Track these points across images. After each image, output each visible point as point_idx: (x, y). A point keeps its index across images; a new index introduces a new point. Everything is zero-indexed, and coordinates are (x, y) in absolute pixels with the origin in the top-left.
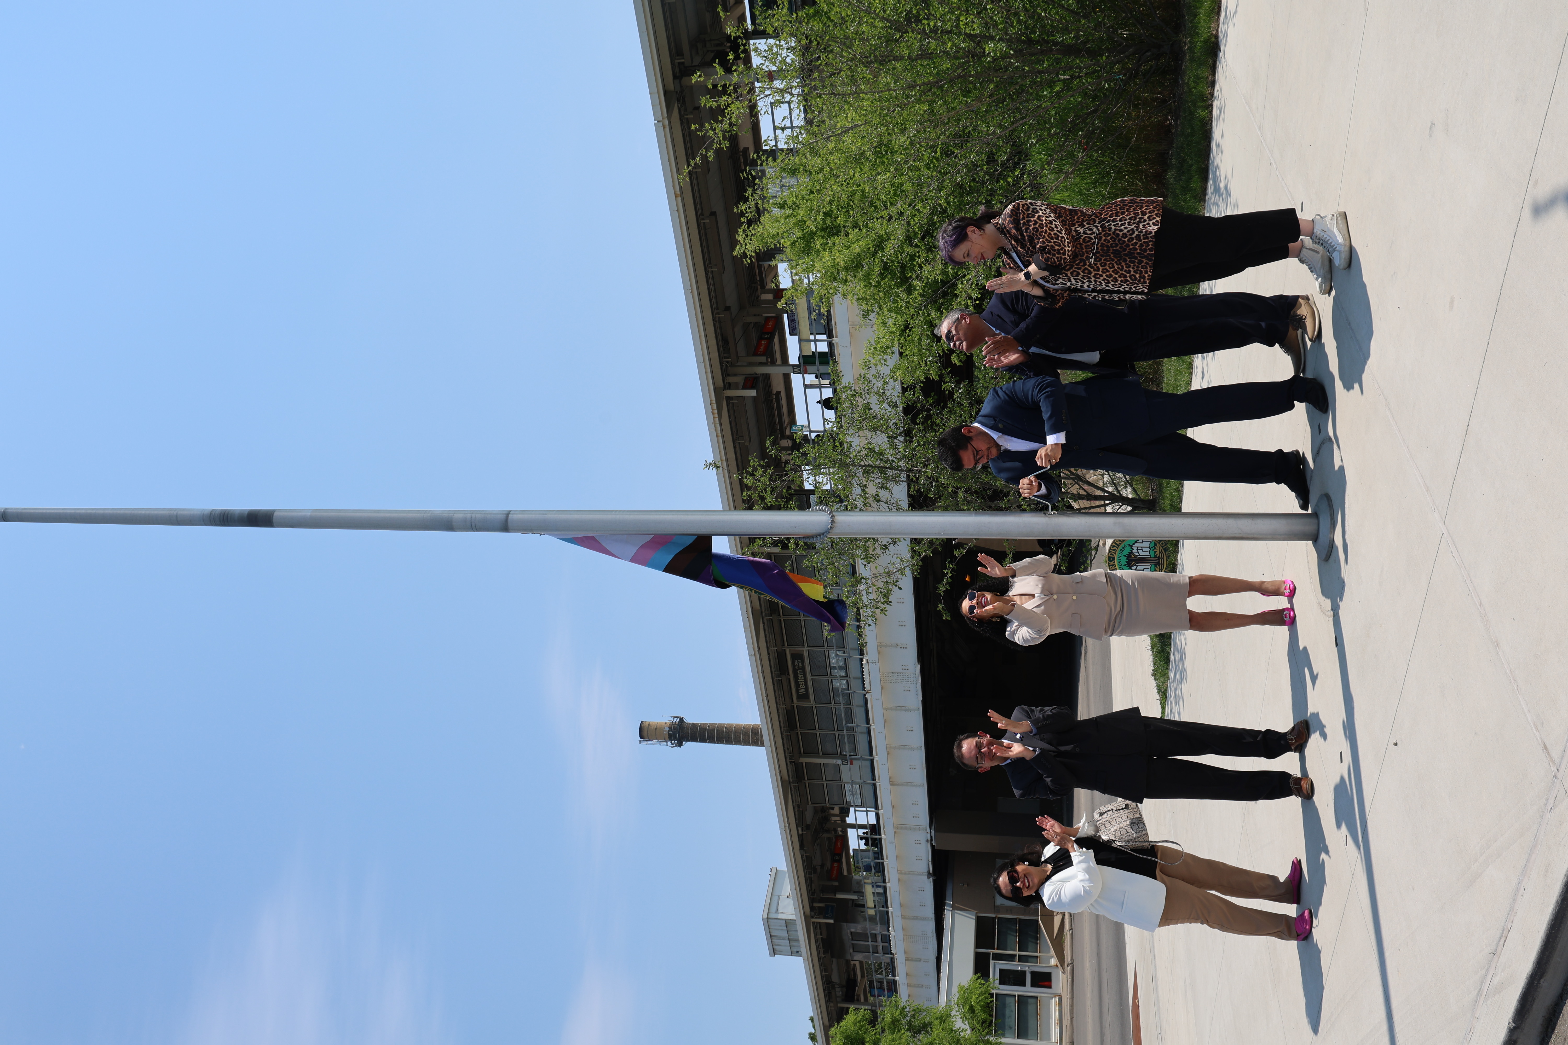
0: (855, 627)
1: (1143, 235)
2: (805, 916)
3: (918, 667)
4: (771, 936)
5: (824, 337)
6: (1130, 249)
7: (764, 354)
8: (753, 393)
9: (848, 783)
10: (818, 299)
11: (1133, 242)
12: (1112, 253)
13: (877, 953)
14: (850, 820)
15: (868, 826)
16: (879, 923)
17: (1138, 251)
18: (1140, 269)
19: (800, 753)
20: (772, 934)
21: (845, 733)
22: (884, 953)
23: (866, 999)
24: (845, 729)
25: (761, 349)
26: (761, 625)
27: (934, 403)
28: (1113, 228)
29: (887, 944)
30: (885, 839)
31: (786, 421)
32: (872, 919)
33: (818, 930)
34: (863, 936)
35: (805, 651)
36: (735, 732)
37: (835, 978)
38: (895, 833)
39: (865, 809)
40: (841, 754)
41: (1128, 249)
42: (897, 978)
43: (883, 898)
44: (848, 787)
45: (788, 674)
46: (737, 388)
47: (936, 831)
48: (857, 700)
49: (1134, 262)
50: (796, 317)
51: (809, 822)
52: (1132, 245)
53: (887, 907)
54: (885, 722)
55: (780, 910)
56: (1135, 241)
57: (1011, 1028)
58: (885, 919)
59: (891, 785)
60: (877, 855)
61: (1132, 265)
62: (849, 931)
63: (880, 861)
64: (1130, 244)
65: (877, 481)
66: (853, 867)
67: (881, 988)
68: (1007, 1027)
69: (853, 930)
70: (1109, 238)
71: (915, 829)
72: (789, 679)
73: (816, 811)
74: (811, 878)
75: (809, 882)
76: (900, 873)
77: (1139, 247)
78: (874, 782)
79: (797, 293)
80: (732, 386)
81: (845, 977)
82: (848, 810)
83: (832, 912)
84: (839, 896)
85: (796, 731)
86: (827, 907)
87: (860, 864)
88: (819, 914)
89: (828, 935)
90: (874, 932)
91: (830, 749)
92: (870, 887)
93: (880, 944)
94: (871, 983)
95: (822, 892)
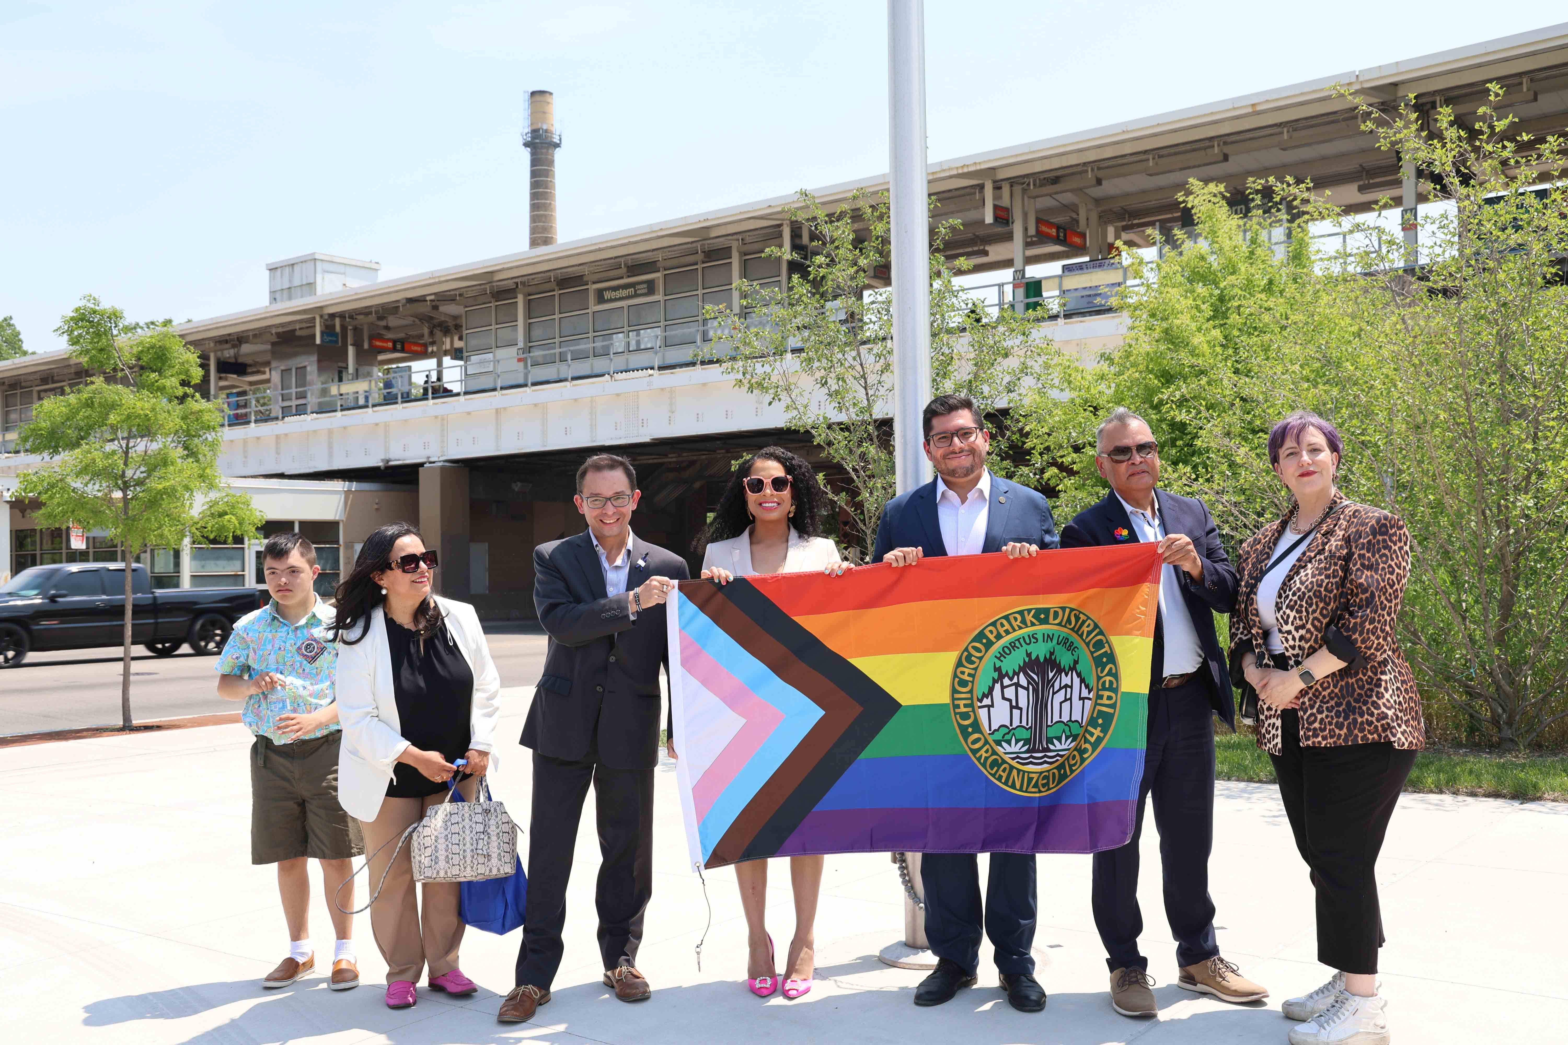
0: (693, 359)
2: (321, 308)
3: (645, 440)
4: (293, 265)
7: (1038, 232)
8: (989, 219)
9: (494, 356)
13: (283, 400)
14: (447, 361)
16: (320, 400)
19: (529, 295)
20: (295, 266)
21: (557, 350)
22: (283, 408)
23: (223, 388)
24: (562, 350)
25: (1044, 229)
26: (690, 240)
29: (294, 411)
30: (427, 405)
32: (325, 392)
33: (305, 325)
34: (302, 381)
35: (658, 297)
36: (545, 216)
37: (245, 348)
38: (436, 417)
39: (463, 378)
40: (530, 347)
42: (253, 425)
43: (352, 405)
44: (490, 357)
45: (629, 277)
46: (995, 199)
47: (442, 468)
48: (599, 364)
51: (441, 309)
53: (342, 410)
54: (576, 400)
55: (327, 276)
57: (203, 567)
58: (326, 408)
59: (497, 409)
60: (405, 396)
62: (307, 363)
63: (399, 400)
66: (388, 367)
67: (238, 406)
68: (203, 562)
69: (308, 369)
71: (443, 442)
72: (622, 278)
73: (455, 318)
74: (370, 313)
75: (366, 312)
76: (386, 426)
78: (499, 388)
80: (997, 191)
81: (248, 360)
82: (461, 359)
83: (331, 341)
84: (351, 350)
85: (556, 288)
86: (336, 335)
87: (395, 375)
88: (327, 327)
89: (301, 338)
90: (309, 395)
91: (537, 333)
92: (367, 388)
93: (294, 403)
94: (244, 393)
95: (355, 329)
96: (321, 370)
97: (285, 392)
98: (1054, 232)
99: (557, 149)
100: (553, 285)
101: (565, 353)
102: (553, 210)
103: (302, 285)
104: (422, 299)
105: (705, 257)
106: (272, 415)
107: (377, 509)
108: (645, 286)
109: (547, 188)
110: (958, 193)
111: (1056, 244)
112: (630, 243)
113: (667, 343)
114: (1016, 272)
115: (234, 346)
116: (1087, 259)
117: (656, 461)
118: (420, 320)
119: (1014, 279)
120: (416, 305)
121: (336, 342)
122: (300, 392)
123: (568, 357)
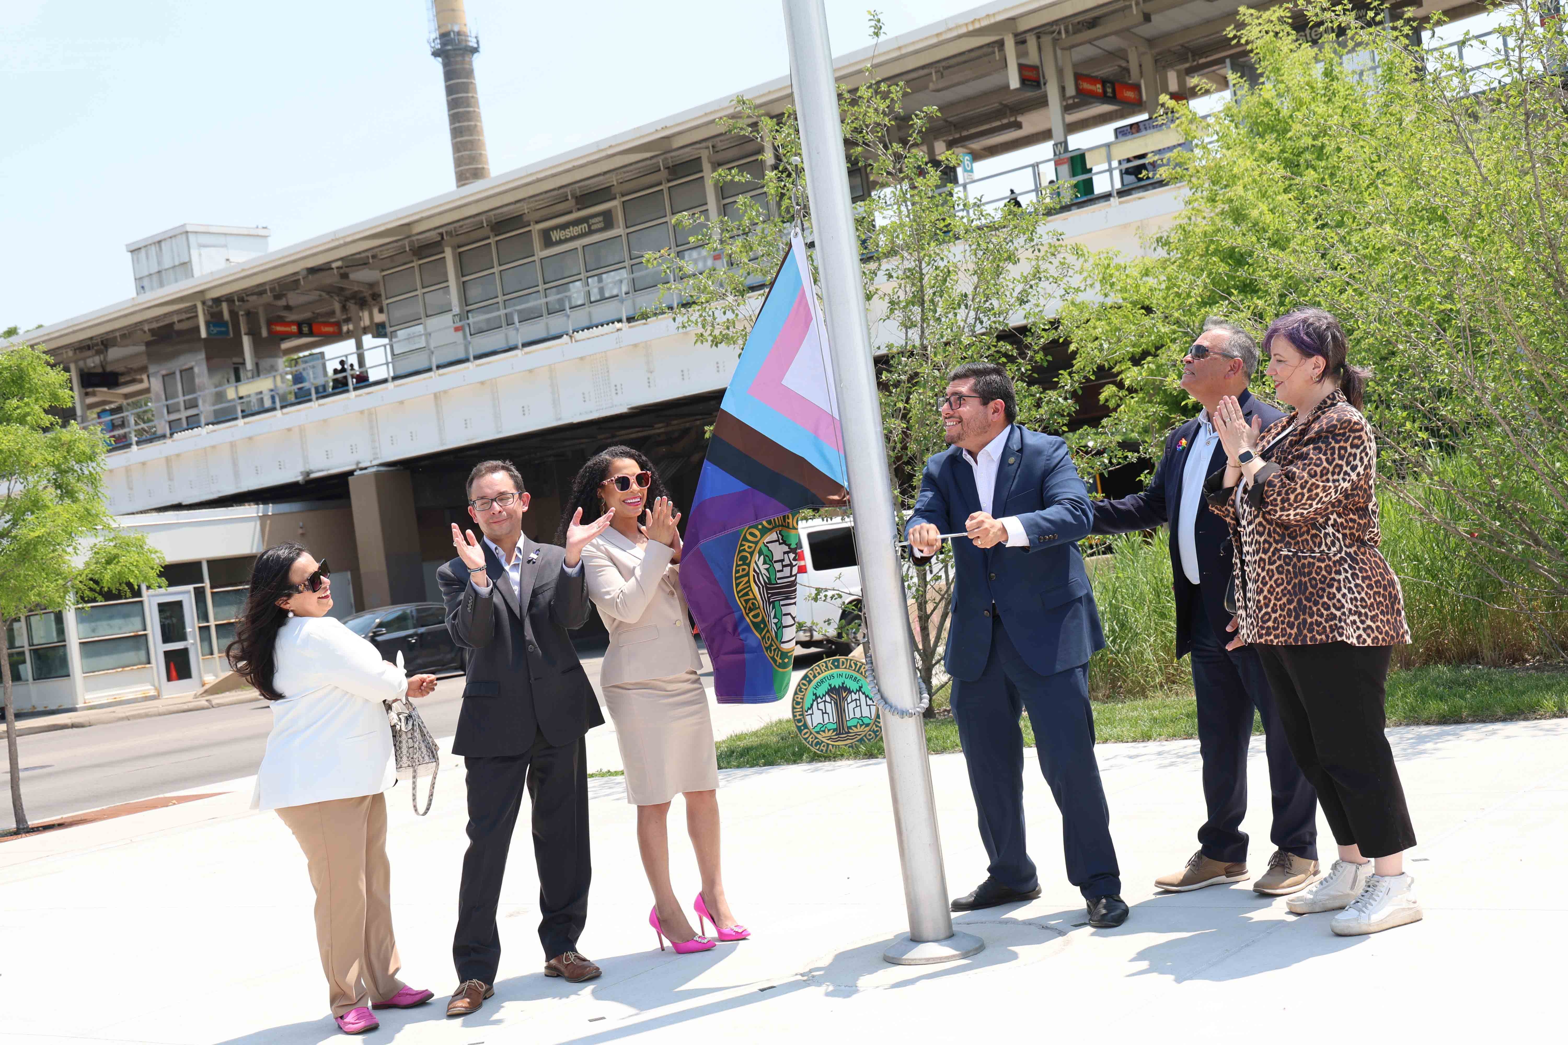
0: (669, 303)
2: (202, 292)
3: (622, 410)
4: (160, 242)
5: (1118, 185)
6: (1311, 608)
7: (1079, 91)
8: (1014, 83)
9: (425, 329)
10: (1180, 159)
13: (168, 412)
14: (368, 340)
15: (363, 370)
16: (217, 407)
17: (1309, 620)
19: (459, 247)
20: (163, 244)
21: (502, 312)
22: (170, 422)
23: (91, 406)
24: (508, 311)
25: (1086, 86)
26: (650, 154)
27: (1036, 362)
28: (1342, 577)
29: (185, 425)
30: (348, 398)
31: (977, 145)
32: (220, 397)
33: (184, 316)
34: (190, 386)
35: (619, 230)
36: (470, 140)
37: (114, 353)
38: (362, 412)
39: (390, 360)
40: (468, 312)
42: (135, 448)
43: (256, 408)
44: (420, 329)
45: (579, 209)
46: (1019, 56)
47: (377, 475)
48: (556, 323)
49: (1290, 616)
50: (1144, 132)
51: (352, 276)
52: (1318, 610)
53: (243, 417)
54: (530, 371)
55: (204, 251)
56: (1325, 613)
57: (94, 630)
58: (223, 416)
59: (435, 394)
60: (321, 389)
62: (193, 363)
63: (314, 396)
64: (1320, 606)
65: (901, 294)
66: (295, 356)
67: (113, 427)
68: (93, 624)
69: (196, 370)
70: (1324, 573)
71: (373, 441)
72: (570, 212)
73: (371, 285)
74: (265, 292)
75: (259, 291)
76: (302, 430)
78: (434, 368)
80: (1021, 46)
81: (119, 368)
82: (384, 336)
83: (220, 333)
84: (246, 341)
85: (491, 235)
86: (225, 324)
87: (304, 366)
88: (212, 315)
89: (180, 333)
90: (200, 403)
91: (474, 292)
92: (272, 386)
93: (183, 414)
94: (119, 409)
95: (248, 314)
96: (211, 370)
97: (170, 402)
98: (1099, 88)
99: (476, 55)
100: (486, 231)
101: (511, 314)
102: (480, 133)
103: (174, 267)
104: (327, 267)
105: (670, 174)
106: (159, 433)
107: (302, 534)
108: (601, 218)
109: (468, 106)
110: (973, 55)
111: (1103, 103)
112: (574, 168)
113: (636, 287)
114: (1056, 145)
115: (98, 352)
117: (640, 434)
118: (328, 293)
119: (1055, 154)
120: (320, 275)
121: (227, 333)
122: (190, 400)
123: (516, 319)
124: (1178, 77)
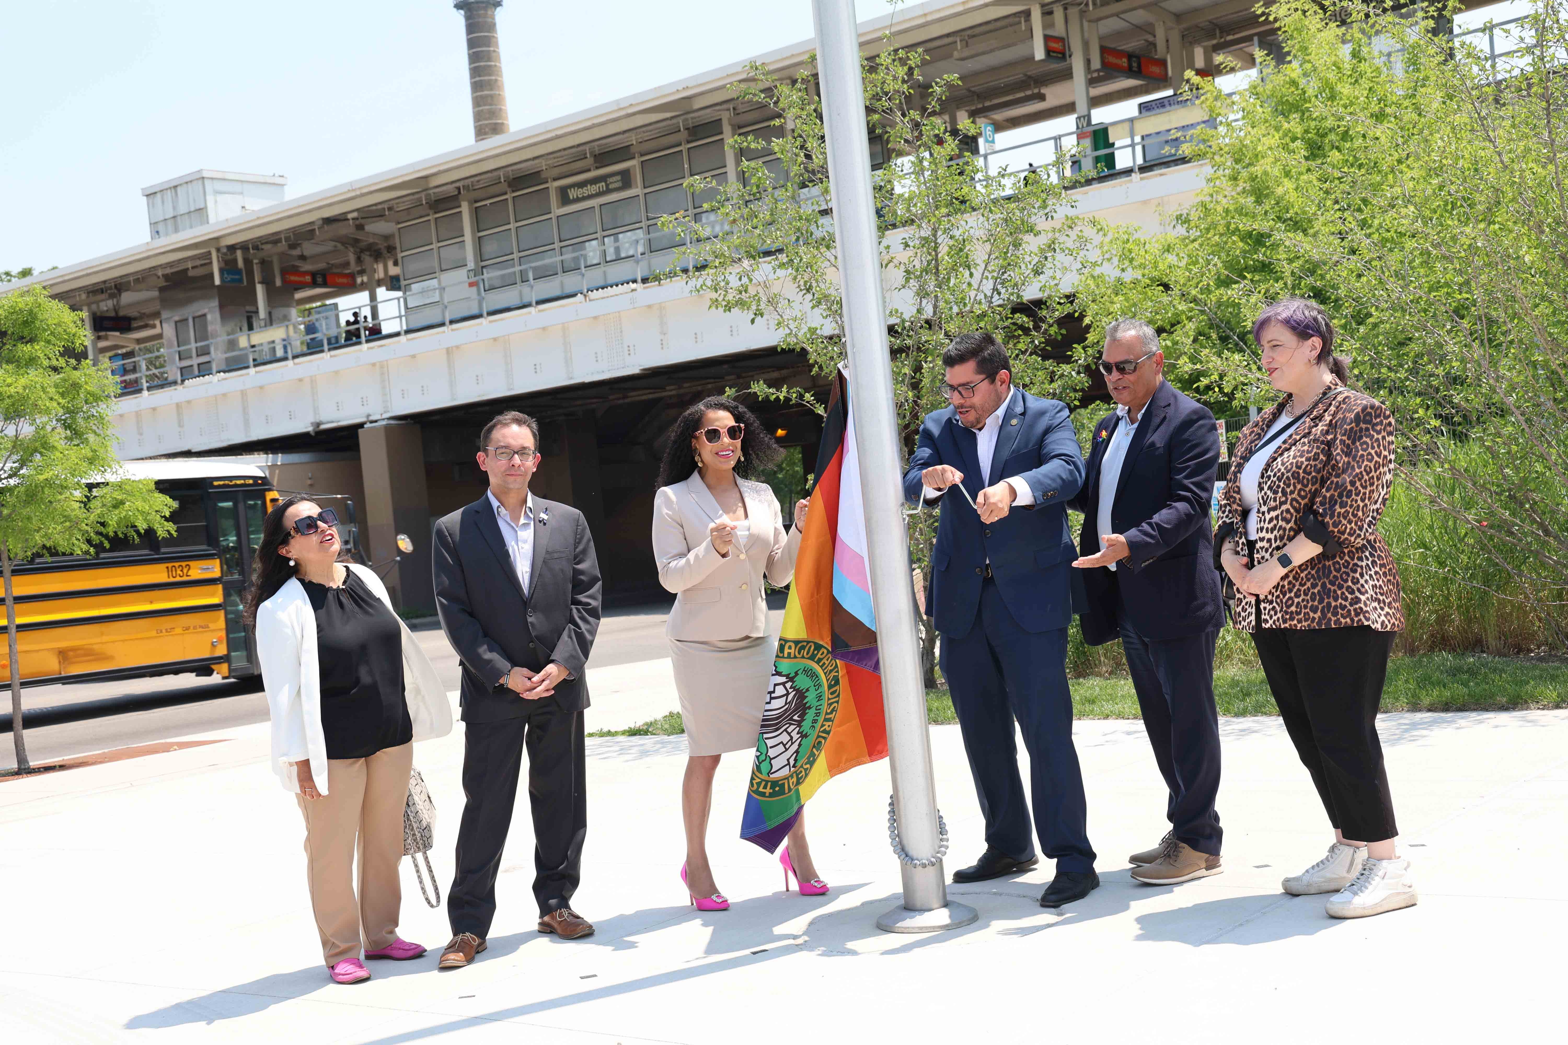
0: (684, 265)
1: (1361, 608)
2: (217, 239)
3: (636, 370)
4: (175, 187)
6: (1335, 591)
7: (1105, 64)
8: (1040, 54)
9: (439, 283)
10: (1203, 136)
11: (1347, 594)
12: (1324, 565)
13: (180, 359)
14: (382, 293)
16: (228, 355)
17: (1333, 604)
18: (1303, 611)
19: (476, 202)
20: (178, 189)
21: (517, 269)
22: (181, 369)
23: (103, 350)
24: (523, 267)
25: (1112, 59)
26: (668, 115)
27: (1050, 335)
29: (196, 372)
30: (361, 350)
31: (1000, 116)
32: (232, 344)
33: (198, 262)
34: (202, 334)
35: (637, 190)
36: (492, 96)
37: (127, 298)
38: (374, 365)
39: (403, 313)
40: (483, 267)
41: (1335, 588)
42: (145, 393)
43: (268, 358)
44: (434, 283)
45: (597, 168)
46: (1045, 27)
47: (387, 428)
48: (570, 282)
51: (368, 228)
53: (255, 366)
54: (544, 329)
55: (220, 197)
56: (1350, 596)
58: (235, 365)
59: (448, 349)
60: (333, 341)
61: (1309, 597)
62: (206, 311)
63: (326, 347)
64: (1344, 590)
65: (917, 263)
66: (307, 306)
67: (125, 372)
69: (209, 317)
71: (384, 394)
72: (589, 170)
73: (387, 238)
74: (280, 240)
75: (274, 239)
76: (313, 380)
77: (1341, 604)
78: (447, 322)
79: (1211, 100)
80: (1048, 17)
81: (132, 313)
82: (398, 289)
83: (233, 280)
84: (260, 290)
85: (509, 190)
86: (239, 272)
87: (317, 316)
88: (226, 262)
89: (195, 279)
90: (212, 350)
91: (490, 248)
92: (284, 336)
93: (195, 361)
94: (130, 354)
95: (263, 262)
96: (224, 317)
97: (181, 348)
98: (1124, 62)
100: (504, 186)
101: (526, 270)
102: (500, 88)
103: (190, 212)
104: (344, 218)
105: (689, 135)
106: (171, 379)
108: (619, 178)
109: (489, 60)
110: (999, 24)
111: (1128, 78)
113: (652, 248)
114: (1079, 118)
115: (112, 296)
116: (1170, 92)
117: (651, 396)
118: (343, 244)
119: (1078, 128)
120: (335, 226)
121: (241, 280)
122: (201, 347)
123: (531, 276)
124: (1205, 53)
